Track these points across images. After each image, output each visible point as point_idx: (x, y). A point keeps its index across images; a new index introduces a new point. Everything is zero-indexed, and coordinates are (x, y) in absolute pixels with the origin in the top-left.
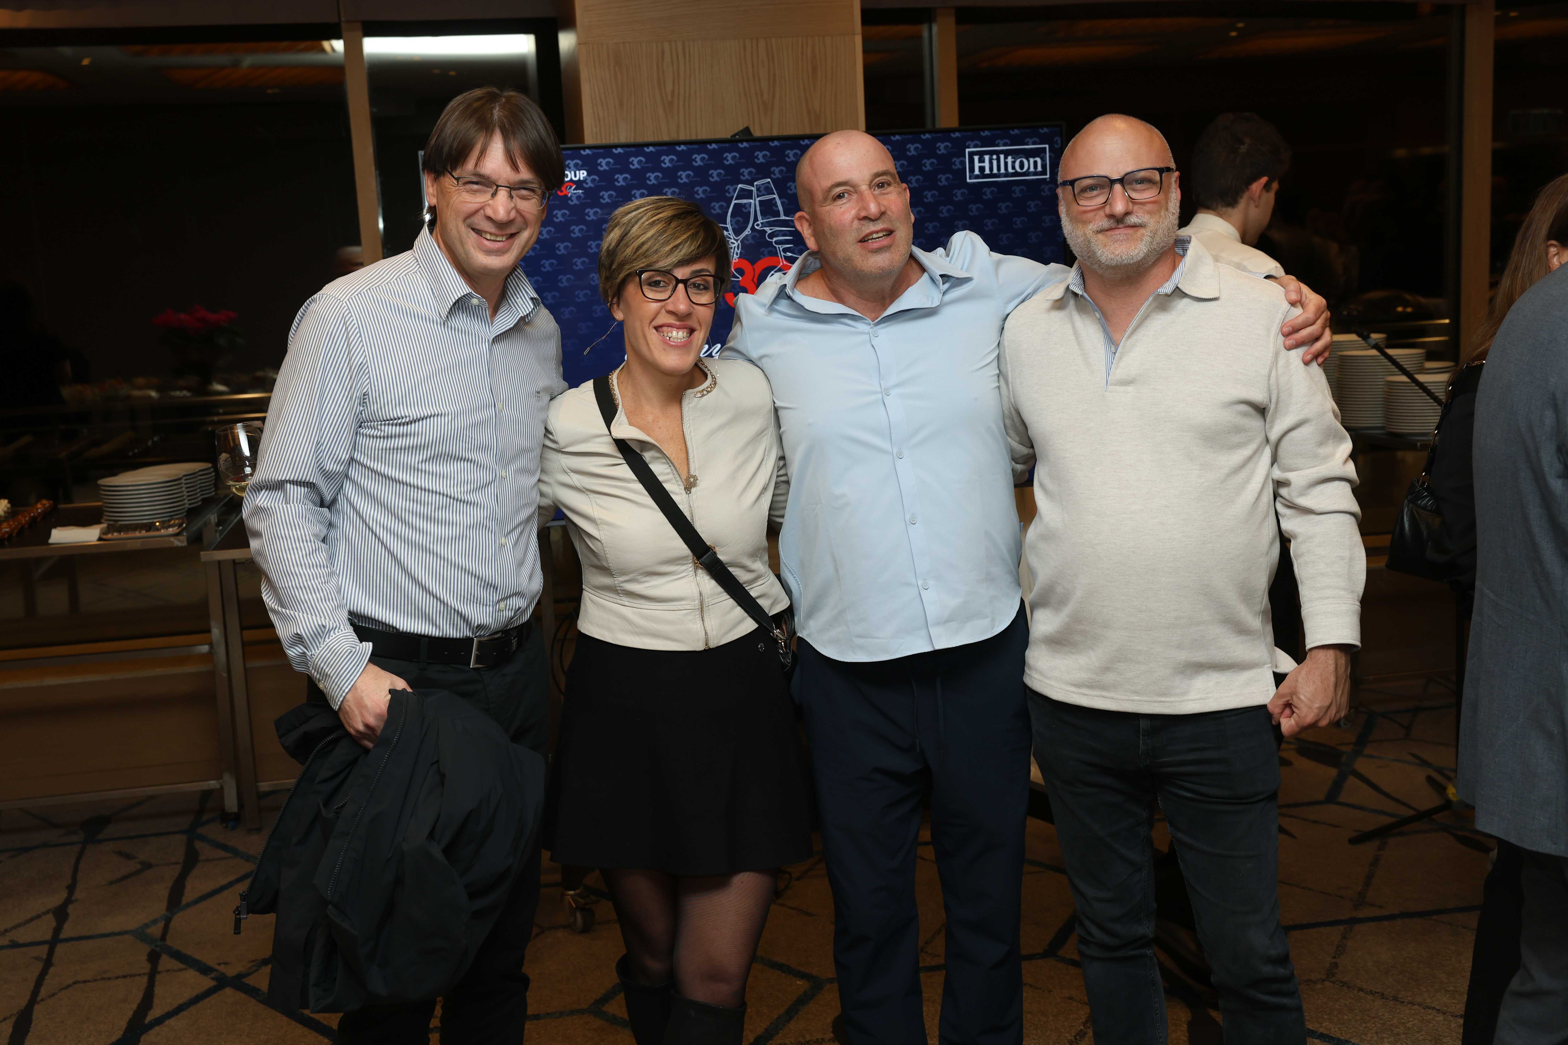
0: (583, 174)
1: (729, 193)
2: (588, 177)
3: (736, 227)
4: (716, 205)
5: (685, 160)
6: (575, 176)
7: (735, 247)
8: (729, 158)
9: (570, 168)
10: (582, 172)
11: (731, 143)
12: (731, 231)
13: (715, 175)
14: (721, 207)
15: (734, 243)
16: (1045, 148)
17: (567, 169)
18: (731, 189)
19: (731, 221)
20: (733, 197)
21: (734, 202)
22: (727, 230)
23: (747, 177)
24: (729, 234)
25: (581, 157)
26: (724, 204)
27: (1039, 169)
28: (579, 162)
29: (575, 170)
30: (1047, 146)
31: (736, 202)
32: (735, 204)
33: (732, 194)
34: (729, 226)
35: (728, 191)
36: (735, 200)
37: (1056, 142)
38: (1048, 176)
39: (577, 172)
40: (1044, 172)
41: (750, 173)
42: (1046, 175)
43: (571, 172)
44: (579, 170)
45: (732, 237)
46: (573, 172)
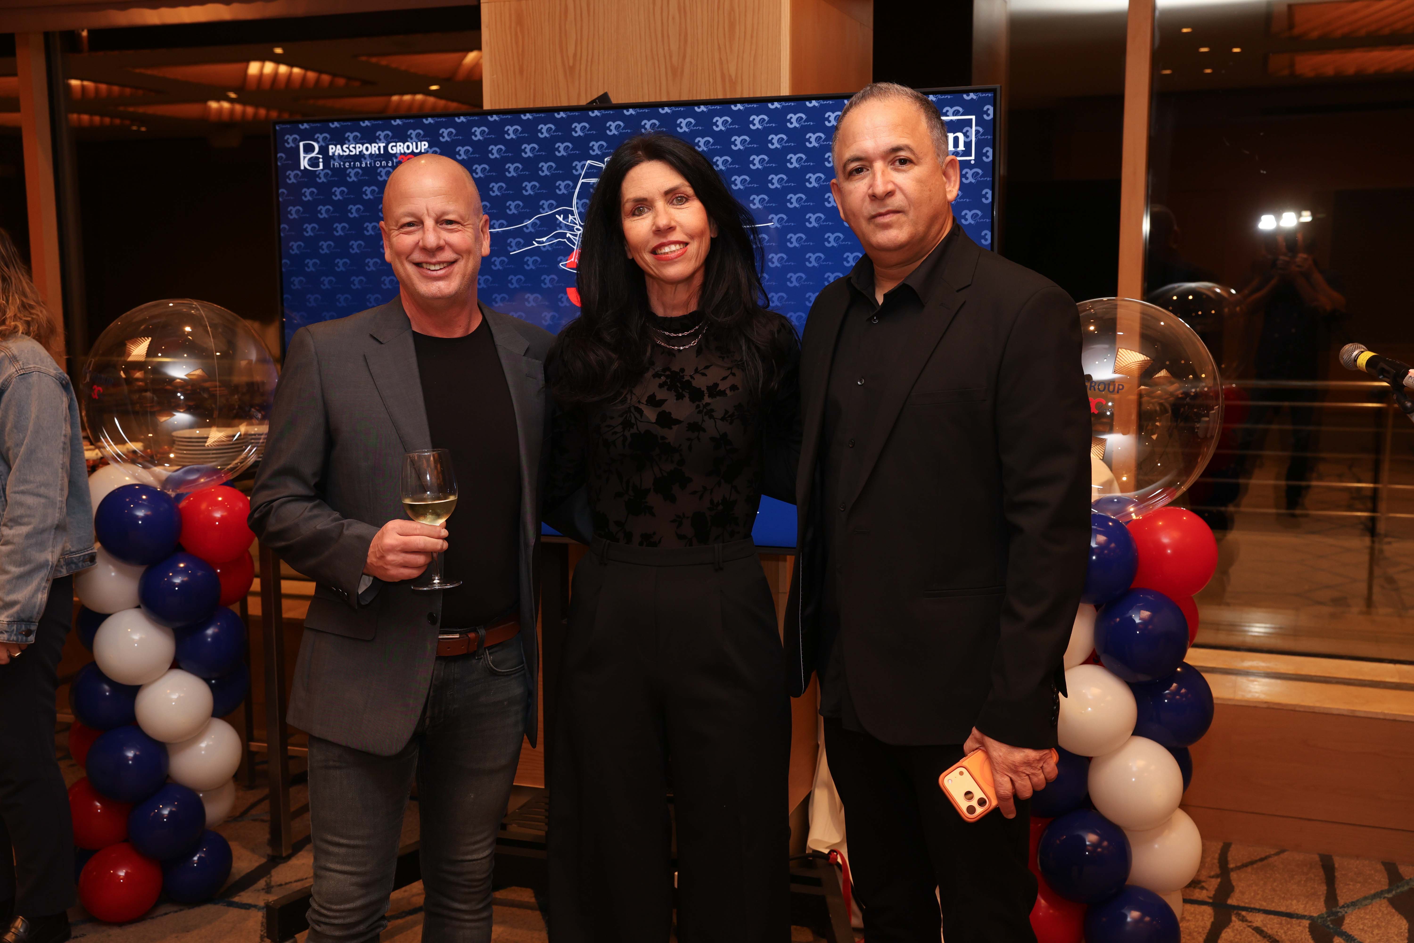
0: (425, 145)
1: (577, 170)
2: (429, 149)
3: (583, 211)
4: (562, 184)
5: (530, 132)
6: (417, 148)
7: (580, 234)
8: (578, 129)
9: (412, 139)
10: (423, 143)
11: (580, 111)
12: (577, 216)
13: (562, 149)
14: (567, 187)
15: (579, 230)
16: (971, 119)
17: (409, 139)
18: (579, 165)
19: (577, 203)
20: (580, 174)
21: (581, 181)
22: (573, 215)
23: (597, 152)
24: (575, 219)
25: (423, 127)
26: (571, 183)
27: (961, 147)
28: (421, 132)
29: (417, 141)
30: (973, 117)
31: (584, 181)
32: (583, 183)
33: (580, 171)
34: (574, 209)
35: (575, 168)
36: (582, 179)
37: (986, 113)
38: (973, 157)
39: (419, 143)
40: (967, 152)
41: (601, 147)
42: (971, 155)
43: (412, 144)
44: (421, 141)
45: (577, 223)
46: (414, 144)
